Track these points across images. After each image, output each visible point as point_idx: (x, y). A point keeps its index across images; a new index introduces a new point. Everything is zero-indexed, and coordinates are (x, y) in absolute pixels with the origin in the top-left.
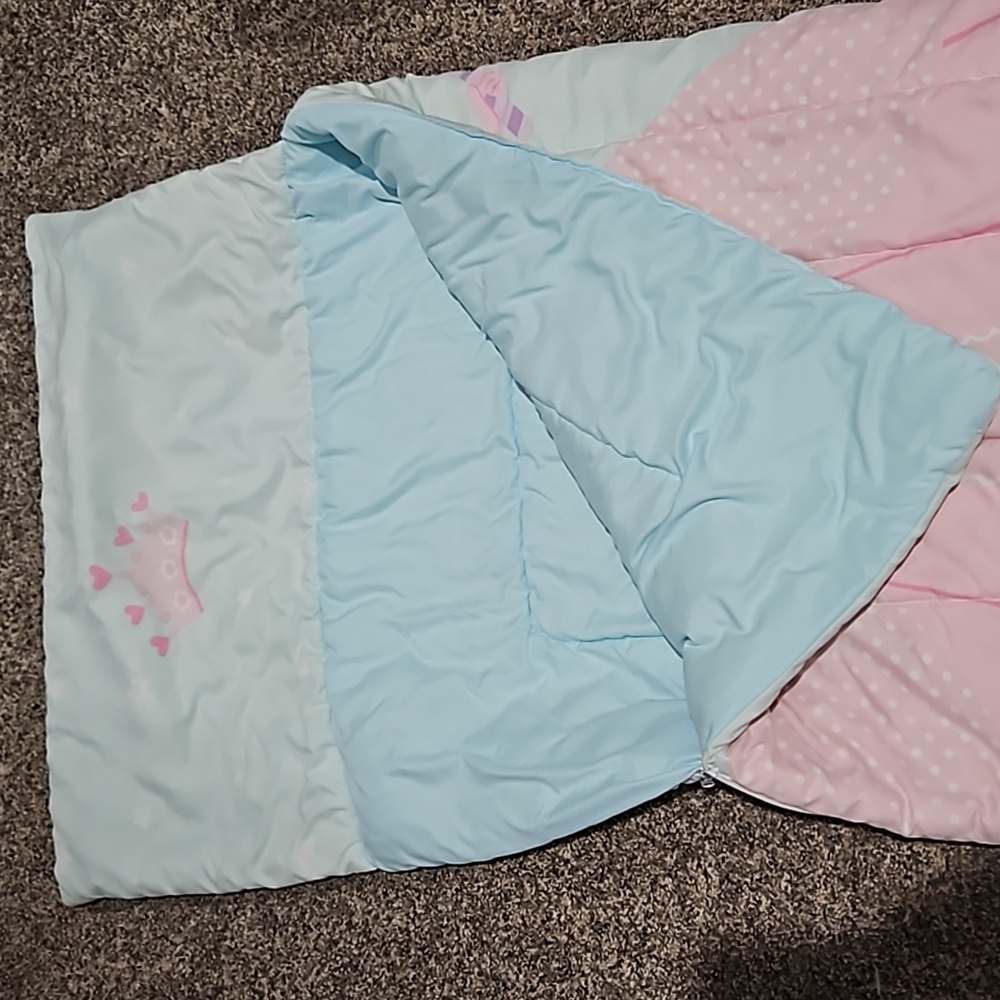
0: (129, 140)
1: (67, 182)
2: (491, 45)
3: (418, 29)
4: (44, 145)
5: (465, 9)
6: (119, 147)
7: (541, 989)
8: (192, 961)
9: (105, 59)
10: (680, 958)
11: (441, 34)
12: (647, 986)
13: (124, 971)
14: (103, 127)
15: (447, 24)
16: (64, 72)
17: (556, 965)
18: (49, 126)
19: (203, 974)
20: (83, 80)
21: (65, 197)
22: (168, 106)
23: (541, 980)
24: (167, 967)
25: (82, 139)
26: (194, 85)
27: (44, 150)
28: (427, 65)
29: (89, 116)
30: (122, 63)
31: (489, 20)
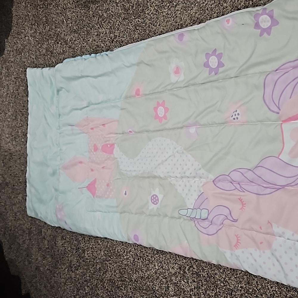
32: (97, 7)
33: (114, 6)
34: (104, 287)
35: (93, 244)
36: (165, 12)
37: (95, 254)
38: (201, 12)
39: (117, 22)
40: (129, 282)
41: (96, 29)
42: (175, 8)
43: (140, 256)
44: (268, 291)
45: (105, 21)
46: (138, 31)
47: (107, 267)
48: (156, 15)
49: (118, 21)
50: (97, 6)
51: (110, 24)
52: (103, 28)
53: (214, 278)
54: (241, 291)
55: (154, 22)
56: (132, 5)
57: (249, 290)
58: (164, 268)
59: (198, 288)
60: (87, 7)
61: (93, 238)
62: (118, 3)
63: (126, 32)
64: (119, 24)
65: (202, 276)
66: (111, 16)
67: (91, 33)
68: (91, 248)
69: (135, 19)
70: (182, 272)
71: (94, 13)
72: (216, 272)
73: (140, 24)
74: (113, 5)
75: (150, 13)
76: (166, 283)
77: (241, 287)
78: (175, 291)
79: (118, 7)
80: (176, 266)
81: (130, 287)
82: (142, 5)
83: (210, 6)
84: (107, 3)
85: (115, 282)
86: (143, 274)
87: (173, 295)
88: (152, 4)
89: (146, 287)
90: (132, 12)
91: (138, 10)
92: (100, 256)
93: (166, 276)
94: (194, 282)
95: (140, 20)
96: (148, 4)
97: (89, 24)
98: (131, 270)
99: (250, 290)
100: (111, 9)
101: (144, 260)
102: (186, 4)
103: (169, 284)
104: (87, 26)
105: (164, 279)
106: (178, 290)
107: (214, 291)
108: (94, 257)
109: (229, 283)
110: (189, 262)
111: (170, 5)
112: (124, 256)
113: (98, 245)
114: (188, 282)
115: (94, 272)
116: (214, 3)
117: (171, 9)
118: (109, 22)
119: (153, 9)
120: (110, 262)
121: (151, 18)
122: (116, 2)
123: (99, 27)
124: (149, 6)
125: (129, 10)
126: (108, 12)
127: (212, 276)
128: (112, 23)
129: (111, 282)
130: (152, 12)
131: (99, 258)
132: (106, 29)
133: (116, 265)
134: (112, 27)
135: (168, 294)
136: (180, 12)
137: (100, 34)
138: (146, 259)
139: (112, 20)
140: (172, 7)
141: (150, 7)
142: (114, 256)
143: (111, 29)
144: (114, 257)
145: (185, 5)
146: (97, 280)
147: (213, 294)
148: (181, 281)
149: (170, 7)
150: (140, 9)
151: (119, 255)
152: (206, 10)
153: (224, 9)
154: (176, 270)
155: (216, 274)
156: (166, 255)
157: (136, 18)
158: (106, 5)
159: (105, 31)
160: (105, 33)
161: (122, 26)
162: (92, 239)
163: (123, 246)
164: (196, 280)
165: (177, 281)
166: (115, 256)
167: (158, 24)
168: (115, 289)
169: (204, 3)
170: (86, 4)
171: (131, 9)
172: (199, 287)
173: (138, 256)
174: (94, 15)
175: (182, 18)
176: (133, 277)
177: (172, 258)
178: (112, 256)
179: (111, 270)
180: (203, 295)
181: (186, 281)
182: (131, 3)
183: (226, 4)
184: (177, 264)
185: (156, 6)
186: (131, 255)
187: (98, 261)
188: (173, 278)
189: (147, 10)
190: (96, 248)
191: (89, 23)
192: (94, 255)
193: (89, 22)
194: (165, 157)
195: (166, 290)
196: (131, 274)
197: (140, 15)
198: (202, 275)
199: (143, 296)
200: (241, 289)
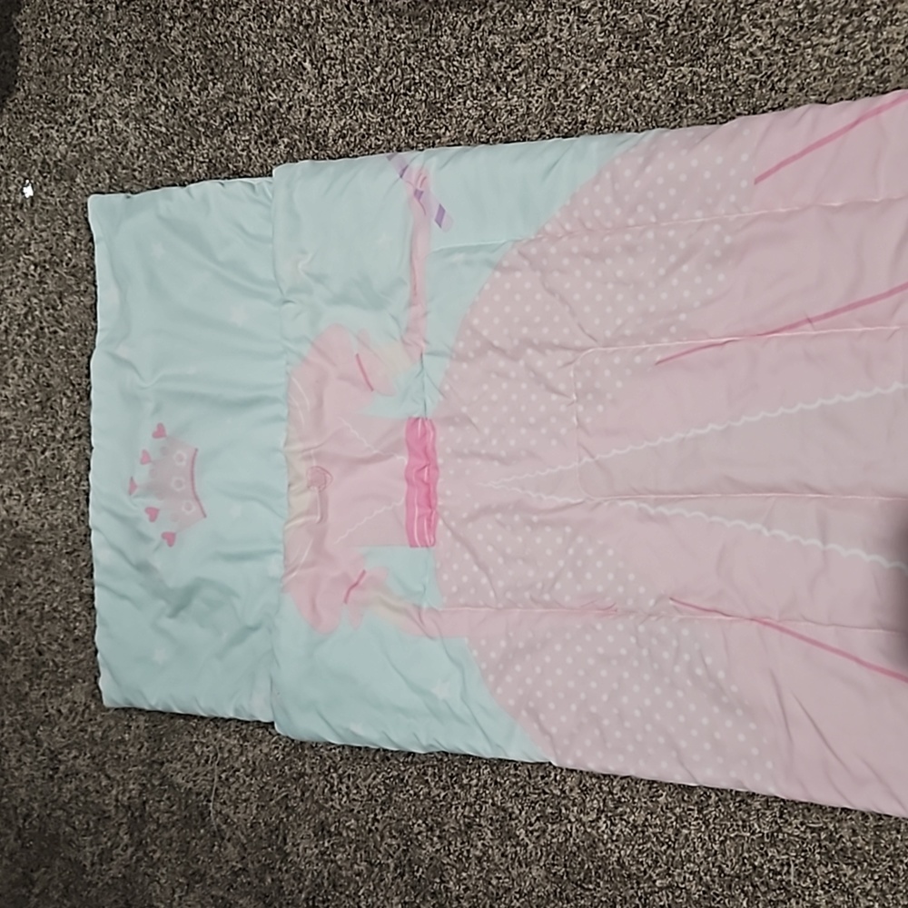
0: (279, 86)
1: (227, 115)
2: (578, 51)
3: (519, 27)
4: (212, 80)
5: (560, 14)
6: (270, 92)
7: (537, 826)
8: (283, 750)
9: (264, 12)
10: (644, 825)
11: (538, 34)
12: (617, 841)
13: (234, 746)
14: (259, 72)
15: (543, 26)
16: (231, 18)
17: (549, 810)
18: (217, 64)
19: (291, 761)
20: (246, 28)
21: (226, 128)
22: (311, 61)
23: (538, 819)
24: (266, 750)
25: (242, 80)
26: (333, 46)
27: (211, 84)
28: (523, 60)
29: (249, 61)
30: (278, 17)
31: (579, 28)
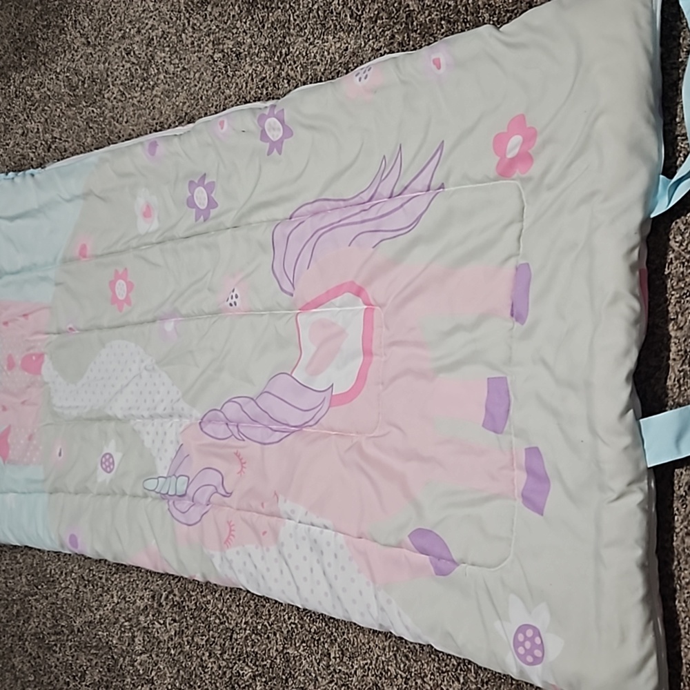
32: (23, 78)
33: (52, 78)
34: (25, 649)
35: (7, 562)
36: (136, 98)
37: (10, 583)
38: (192, 101)
39: (56, 110)
40: (68, 636)
41: (20, 122)
42: (152, 91)
43: (89, 581)
44: (284, 625)
45: (37, 108)
46: (92, 130)
47: (31, 608)
48: (122, 101)
49: (59, 108)
50: (23, 76)
51: (45, 114)
52: (34, 120)
53: (205, 610)
54: (245, 629)
55: (118, 116)
56: (83, 79)
57: (257, 627)
58: (127, 599)
59: (180, 633)
60: (6, 76)
61: (7, 550)
62: (59, 74)
63: (71, 132)
64: (61, 115)
65: (186, 608)
66: (47, 98)
67: (12, 129)
68: (4, 571)
69: (87, 106)
70: (155, 605)
71: (18, 90)
72: (209, 597)
73: (95, 117)
74: (51, 76)
75: (111, 96)
76: (130, 629)
77: (246, 623)
78: (144, 643)
79: (58, 82)
80: (147, 594)
81: (70, 644)
82: (99, 81)
83: (205, 92)
84: (40, 72)
85: (43, 637)
86: (91, 616)
87: (140, 652)
88: (116, 80)
89: (96, 641)
90: (81, 93)
91: (93, 89)
92: (19, 586)
93: (130, 616)
94: (175, 621)
95: (95, 110)
96: (109, 79)
97: (9, 112)
98: (73, 610)
99: (259, 627)
100: (46, 84)
101: (94, 587)
102: (169, 85)
103: (134, 631)
104: (5, 114)
105: (126, 621)
106: (149, 641)
107: (206, 636)
108: (8, 590)
109: (228, 618)
110: (168, 583)
111: (144, 85)
112: (61, 582)
113: (16, 564)
114: (164, 623)
115: (7, 622)
116: (211, 88)
117: (146, 93)
118: (43, 110)
119: (117, 89)
120: (37, 596)
121: (113, 108)
122: (56, 71)
123: (26, 118)
124: (110, 84)
125: (78, 88)
126: (42, 91)
127: (203, 607)
128: (49, 112)
129: (37, 638)
130: (114, 96)
131: (17, 591)
132: (39, 124)
133: (47, 601)
134: (48, 120)
135: (133, 650)
136: (158, 100)
137: (28, 132)
138: (97, 585)
139: (49, 107)
140: (147, 88)
141: (111, 87)
142: (43, 584)
143: (47, 123)
144: (45, 587)
145: (167, 86)
146: (13, 636)
147: (204, 643)
148: (154, 624)
149: (144, 89)
150: (96, 87)
151: (53, 581)
152: (200, 100)
153: (226, 99)
154: (146, 601)
155: (208, 602)
156: (131, 574)
157: (89, 106)
158: (38, 75)
159: (36, 127)
160: (36, 130)
161: (65, 119)
162: (6, 552)
163: (59, 563)
164: (177, 619)
165: (148, 624)
166: (46, 585)
167: (125, 120)
168: (43, 652)
169: (196, 86)
170: (3, 71)
171: (80, 87)
172: (183, 630)
173: (84, 580)
174: (18, 93)
175: (163, 112)
176: (75, 624)
177: (140, 578)
178: (40, 584)
179: (37, 612)
180: (188, 646)
181: (162, 622)
182: (81, 75)
183: (228, 91)
184: (148, 590)
185: (122, 84)
186: (73, 579)
187: (14, 598)
188: (142, 618)
189: (107, 91)
190: (12, 569)
191: (9, 110)
192: (8, 584)
193: (9, 107)
194: (126, 378)
195: (129, 644)
196: (71, 618)
197: (95, 99)
198: (188, 606)
199: (92, 660)
200: (245, 626)
